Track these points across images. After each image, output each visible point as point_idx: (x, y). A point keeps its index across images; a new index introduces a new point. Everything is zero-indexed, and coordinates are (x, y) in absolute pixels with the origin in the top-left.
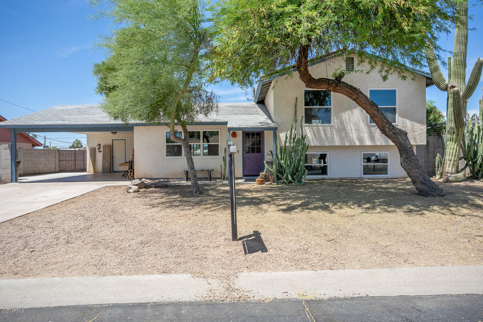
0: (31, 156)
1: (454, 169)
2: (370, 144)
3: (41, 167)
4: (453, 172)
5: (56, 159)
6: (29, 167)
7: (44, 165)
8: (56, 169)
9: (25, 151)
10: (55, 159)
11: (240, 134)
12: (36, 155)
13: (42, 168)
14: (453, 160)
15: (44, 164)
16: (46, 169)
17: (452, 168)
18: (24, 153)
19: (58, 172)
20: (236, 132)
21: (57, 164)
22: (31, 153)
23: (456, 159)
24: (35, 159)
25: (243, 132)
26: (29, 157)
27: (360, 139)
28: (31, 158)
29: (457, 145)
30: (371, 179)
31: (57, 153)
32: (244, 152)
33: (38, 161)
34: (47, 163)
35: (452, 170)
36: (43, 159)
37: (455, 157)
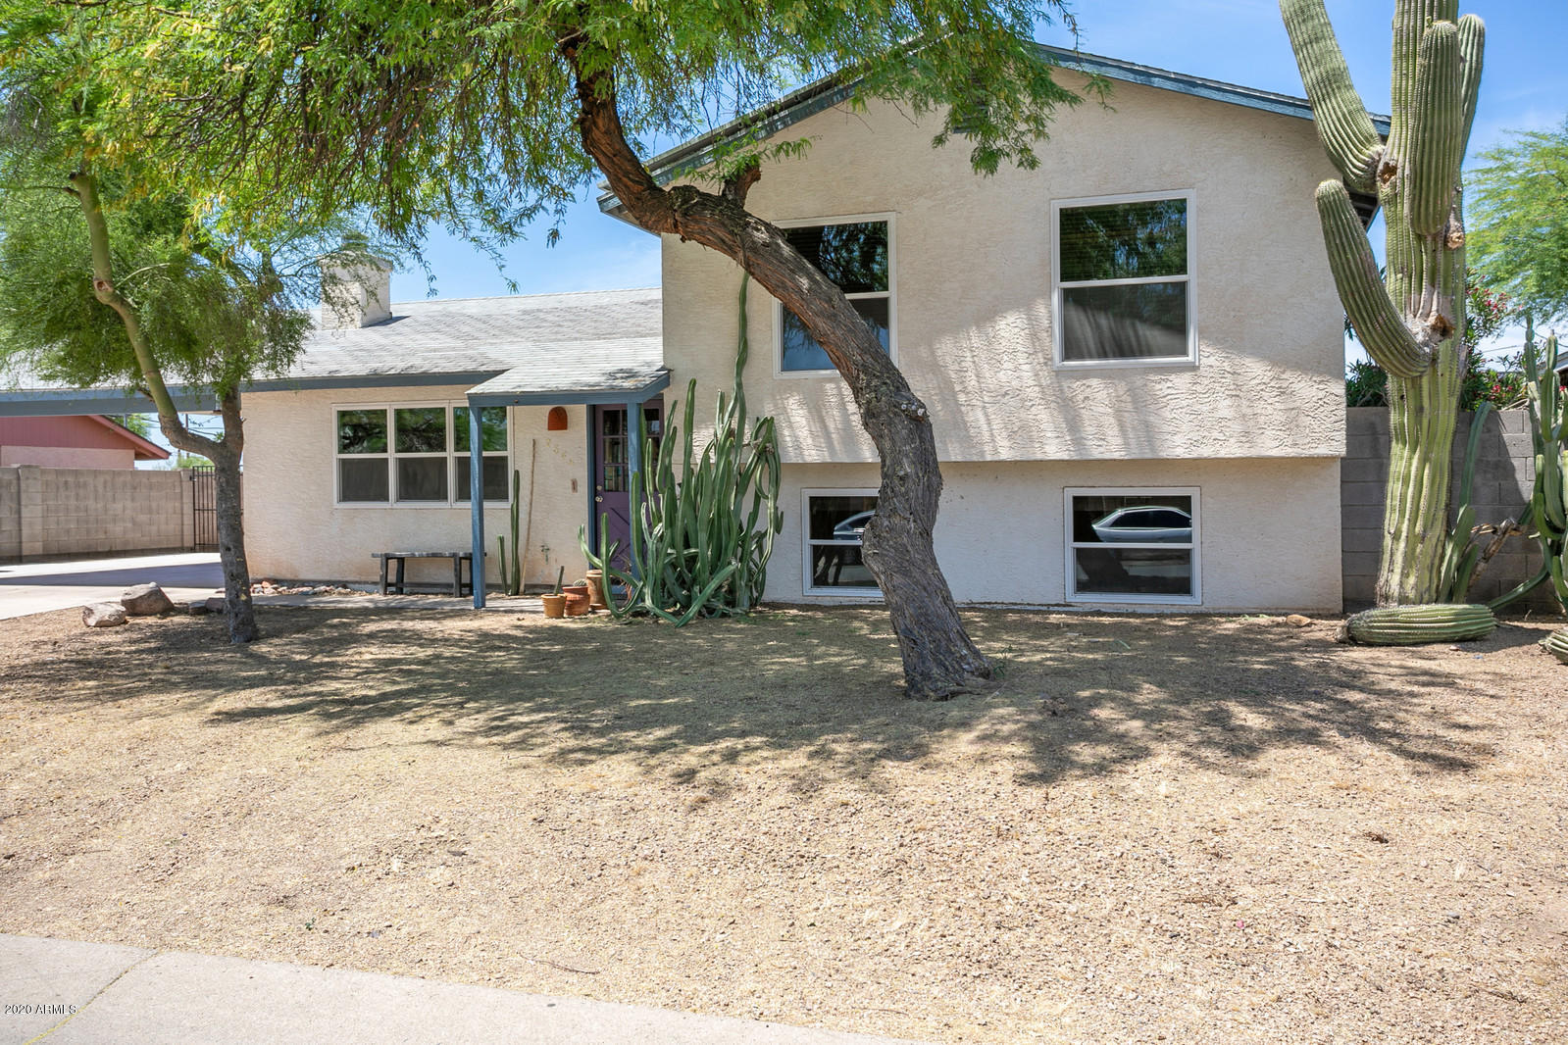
0: (77, 494)
1: (1412, 580)
2: (1065, 456)
3: (118, 532)
4: (1411, 594)
5: (182, 503)
6: (68, 531)
7: (129, 525)
8: (182, 539)
9: (51, 478)
10: (177, 504)
11: (579, 414)
12: (96, 491)
13: (125, 533)
14: (1404, 534)
15: (134, 523)
16: (136, 538)
17: (1405, 575)
18: (47, 484)
19: (192, 550)
20: (568, 407)
21: (188, 521)
22: (78, 485)
23: (1418, 528)
24: (91, 503)
25: (593, 410)
26: (67, 497)
27: (1021, 432)
28: (77, 500)
29: (1424, 460)
30: (1110, 615)
31: (187, 485)
32: (599, 488)
33: (106, 510)
34: (143, 518)
35: (1401, 584)
36: (129, 504)
37: (1413, 522)
